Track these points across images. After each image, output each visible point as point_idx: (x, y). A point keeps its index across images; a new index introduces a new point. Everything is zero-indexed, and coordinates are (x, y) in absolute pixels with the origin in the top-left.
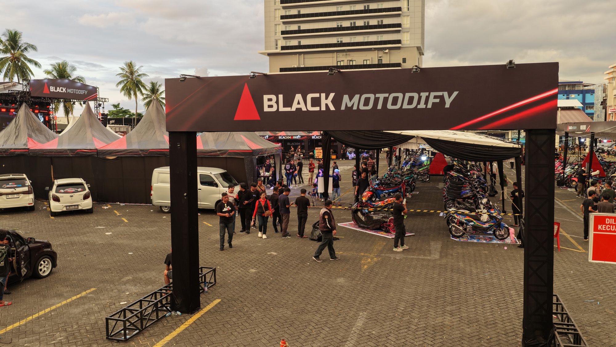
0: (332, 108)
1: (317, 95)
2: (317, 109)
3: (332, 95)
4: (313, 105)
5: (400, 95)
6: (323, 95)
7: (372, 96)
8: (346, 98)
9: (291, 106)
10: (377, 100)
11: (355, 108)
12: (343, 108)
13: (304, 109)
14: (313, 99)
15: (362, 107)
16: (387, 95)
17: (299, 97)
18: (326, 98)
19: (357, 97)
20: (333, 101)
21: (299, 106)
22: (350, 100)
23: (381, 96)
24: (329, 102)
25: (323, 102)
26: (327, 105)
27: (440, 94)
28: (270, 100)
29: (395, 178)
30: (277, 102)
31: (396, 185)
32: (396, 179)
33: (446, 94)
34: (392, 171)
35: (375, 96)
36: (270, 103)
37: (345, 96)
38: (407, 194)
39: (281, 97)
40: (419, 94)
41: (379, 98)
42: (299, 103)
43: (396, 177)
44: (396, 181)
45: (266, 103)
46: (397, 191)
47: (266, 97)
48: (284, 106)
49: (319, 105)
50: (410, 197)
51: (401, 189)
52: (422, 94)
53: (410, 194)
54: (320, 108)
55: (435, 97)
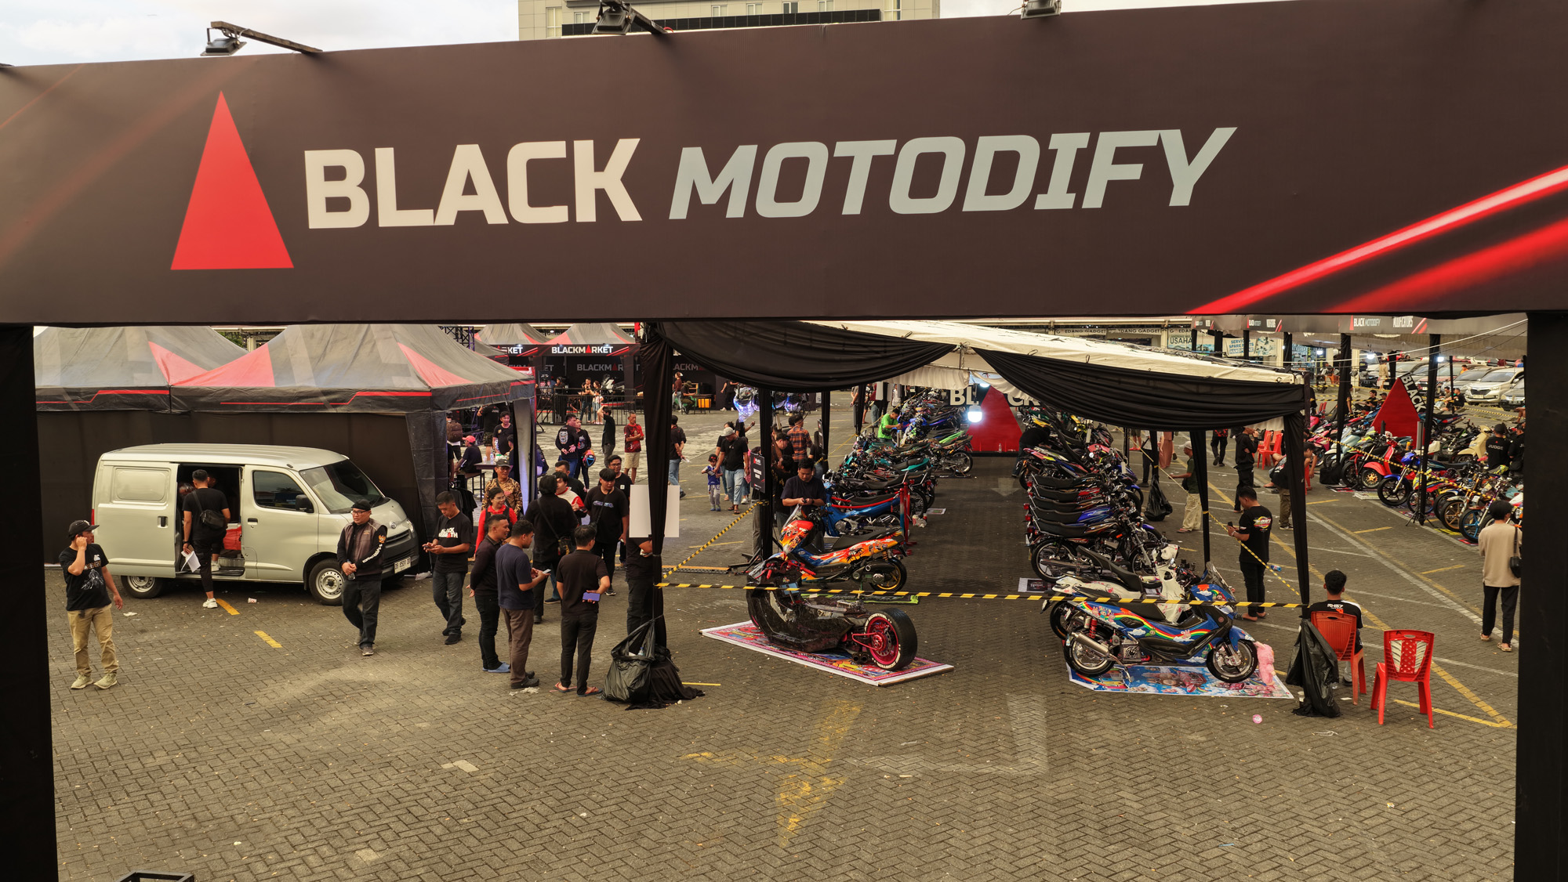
0: (627, 211)
1: (554, 150)
2: (557, 214)
3: (625, 149)
4: (535, 200)
5: (952, 148)
6: (584, 149)
7: (816, 153)
8: (692, 160)
9: (433, 202)
10: (839, 170)
11: (736, 209)
12: (679, 210)
13: (495, 216)
14: (534, 167)
15: (769, 207)
16: (886, 147)
17: (468, 159)
18: (600, 164)
19: (745, 154)
20: (628, 180)
21: (470, 204)
22: (714, 172)
23: (862, 153)
24: (612, 180)
25: (586, 181)
26: (601, 196)
27: (1144, 138)
28: (335, 173)
29: (876, 468)
30: (369, 184)
31: (882, 491)
32: (881, 472)
33: (1173, 141)
34: (866, 448)
35: (831, 150)
36: (337, 189)
37: (686, 151)
38: (914, 517)
39: (385, 158)
40: (1044, 143)
41: (849, 160)
42: (469, 189)
43: (880, 465)
44: (882, 480)
45: (318, 190)
46: (886, 511)
47: (315, 161)
48: (403, 204)
49: (567, 197)
50: (922, 525)
51: (897, 504)
52: (1057, 141)
53: (921, 517)
54: (572, 213)
55: (1123, 156)
